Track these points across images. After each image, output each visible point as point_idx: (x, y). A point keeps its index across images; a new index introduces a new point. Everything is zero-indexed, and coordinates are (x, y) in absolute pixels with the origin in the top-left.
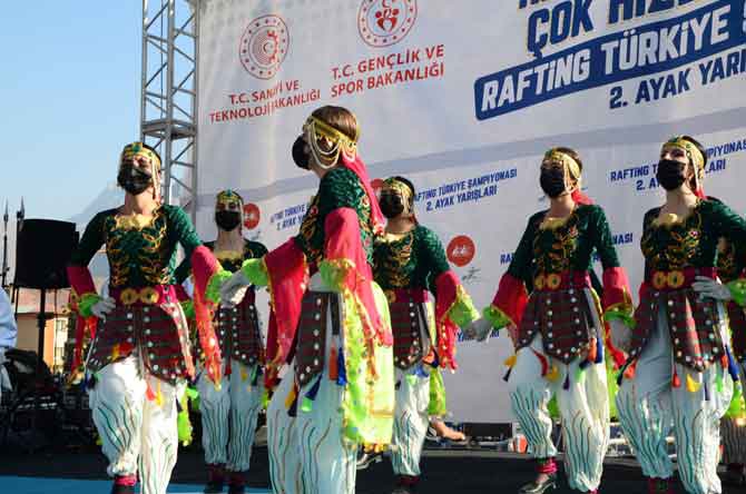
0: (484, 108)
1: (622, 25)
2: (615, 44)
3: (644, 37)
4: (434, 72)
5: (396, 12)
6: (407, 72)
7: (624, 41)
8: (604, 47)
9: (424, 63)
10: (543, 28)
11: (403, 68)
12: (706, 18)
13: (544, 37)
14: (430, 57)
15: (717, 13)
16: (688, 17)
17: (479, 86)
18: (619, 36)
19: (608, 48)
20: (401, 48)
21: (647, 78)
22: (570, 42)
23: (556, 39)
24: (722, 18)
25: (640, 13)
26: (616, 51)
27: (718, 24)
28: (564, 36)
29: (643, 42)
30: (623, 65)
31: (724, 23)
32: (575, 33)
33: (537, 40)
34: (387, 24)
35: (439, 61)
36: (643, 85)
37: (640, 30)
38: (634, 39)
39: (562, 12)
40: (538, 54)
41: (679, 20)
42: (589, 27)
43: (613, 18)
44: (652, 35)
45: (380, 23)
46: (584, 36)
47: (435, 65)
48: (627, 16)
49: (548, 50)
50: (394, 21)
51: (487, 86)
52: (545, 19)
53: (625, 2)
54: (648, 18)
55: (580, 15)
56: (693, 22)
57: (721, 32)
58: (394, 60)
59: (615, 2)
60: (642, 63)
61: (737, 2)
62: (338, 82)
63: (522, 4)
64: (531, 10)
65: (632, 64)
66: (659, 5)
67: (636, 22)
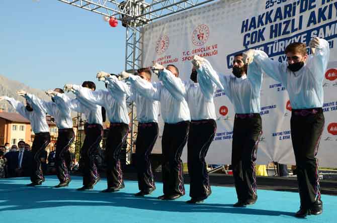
0: (230, 65)
1: (274, 39)
2: (272, 45)
3: (280, 43)
4: (215, 53)
5: (203, 34)
6: (207, 54)
7: (274, 44)
8: (268, 46)
9: (211, 51)
10: (248, 39)
11: (205, 52)
12: (299, 37)
13: (248, 42)
14: (213, 48)
15: (303, 36)
16: (294, 36)
17: (228, 58)
18: (273, 43)
20: (205, 46)
21: (281, 55)
22: (257, 44)
23: (252, 43)
24: (304, 37)
25: (279, 35)
26: (272, 47)
27: (303, 39)
28: (255, 42)
30: (274, 52)
31: (305, 39)
32: (259, 41)
33: (246, 43)
34: (201, 38)
35: (216, 49)
36: (280, 58)
37: (279, 41)
38: (277, 43)
39: (254, 34)
40: (246, 47)
41: (291, 38)
42: (263, 39)
43: (271, 37)
44: (283, 42)
45: (199, 38)
46: (261, 42)
47: (215, 51)
48: (276, 36)
49: (249, 46)
50: (203, 37)
51: (231, 57)
52: (249, 36)
53: (275, 31)
54: (282, 37)
55: (260, 35)
56: (295, 38)
57: (304, 41)
58: (203, 50)
59: (272, 31)
60: (280, 51)
61: (309, 32)
62: (185, 56)
63: (242, 31)
64: (245, 33)
65: (277, 51)
66: (285, 33)
67: (278, 38)
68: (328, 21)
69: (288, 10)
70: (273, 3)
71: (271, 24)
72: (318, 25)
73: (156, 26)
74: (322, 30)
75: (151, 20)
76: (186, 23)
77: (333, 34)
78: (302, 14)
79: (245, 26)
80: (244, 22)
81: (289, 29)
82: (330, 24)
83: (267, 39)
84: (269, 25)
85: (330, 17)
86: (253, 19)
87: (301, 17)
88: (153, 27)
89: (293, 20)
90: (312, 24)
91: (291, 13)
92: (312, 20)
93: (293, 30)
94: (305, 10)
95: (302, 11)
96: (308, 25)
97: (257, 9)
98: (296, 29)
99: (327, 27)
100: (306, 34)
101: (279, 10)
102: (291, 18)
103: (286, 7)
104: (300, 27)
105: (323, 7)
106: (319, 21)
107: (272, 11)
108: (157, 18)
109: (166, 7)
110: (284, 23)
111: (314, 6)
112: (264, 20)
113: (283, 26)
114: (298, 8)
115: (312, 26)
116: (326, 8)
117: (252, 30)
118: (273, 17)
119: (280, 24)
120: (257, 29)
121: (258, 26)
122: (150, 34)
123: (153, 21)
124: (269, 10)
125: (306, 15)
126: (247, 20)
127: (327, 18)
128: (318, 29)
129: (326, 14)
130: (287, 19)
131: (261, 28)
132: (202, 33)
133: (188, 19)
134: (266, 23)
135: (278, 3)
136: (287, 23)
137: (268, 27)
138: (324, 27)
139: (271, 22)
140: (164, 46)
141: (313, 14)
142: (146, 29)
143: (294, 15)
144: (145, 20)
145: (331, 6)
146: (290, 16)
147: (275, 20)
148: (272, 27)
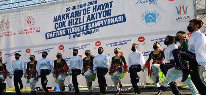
0: (47, 38)
3: (74, 28)
4: (38, 31)
5: (31, 21)
8: (68, 29)
10: (57, 26)
11: (32, 30)
12: (83, 26)
13: (57, 27)
14: (37, 29)
16: (81, 26)
17: (46, 34)
18: (70, 28)
20: (32, 27)
23: (59, 28)
24: (85, 26)
25: (73, 25)
26: (70, 30)
27: (85, 27)
28: (61, 27)
30: (71, 32)
31: (86, 27)
32: (63, 27)
36: (74, 35)
37: (73, 27)
38: (72, 29)
39: (60, 24)
40: (56, 30)
42: (65, 26)
43: (69, 25)
44: (75, 28)
45: (28, 23)
46: (64, 28)
48: (71, 25)
49: (58, 29)
50: (30, 23)
51: (48, 34)
52: (58, 24)
53: (71, 23)
54: (74, 26)
55: (64, 24)
57: (85, 28)
58: (31, 29)
59: (69, 23)
60: (74, 32)
61: (87, 24)
62: (20, 32)
63: (54, 22)
64: (55, 23)
66: (76, 24)
67: (73, 26)
68: (96, 20)
69: (77, 13)
70: (70, 9)
71: (69, 19)
74: (93, 23)
76: (20, 14)
77: (98, 26)
78: (84, 16)
79: (55, 19)
80: (55, 17)
81: (78, 22)
82: (97, 21)
83: (67, 26)
84: (68, 19)
85: (96, 18)
86: (60, 16)
90: (89, 21)
91: (79, 15)
92: (89, 18)
93: (80, 23)
95: (84, 14)
96: (87, 21)
97: (61, 12)
98: (82, 23)
99: (96, 23)
100: (86, 25)
101: (73, 13)
102: (79, 17)
105: (93, 13)
106: (92, 20)
107: (69, 13)
109: (6, 5)
110: (75, 19)
111: (90, 13)
112: (65, 17)
113: (75, 21)
114: (82, 13)
115: (89, 22)
116: (94, 14)
117: (59, 21)
118: (70, 16)
119: (74, 20)
120: (62, 21)
121: (62, 20)
124: (68, 12)
125: (86, 16)
126: (56, 16)
128: (91, 23)
129: (95, 17)
130: (77, 17)
131: (64, 21)
132: (30, 20)
134: (67, 19)
135: (72, 10)
136: (77, 19)
137: (67, 21)
138: (94, 22)
139: (69, 18)
140: (6, 26)
141: (89, 16)
143: (80, 16)
145: (97, 13)
146: (78, 16)
147: (71, 18)
148: (69, 20)
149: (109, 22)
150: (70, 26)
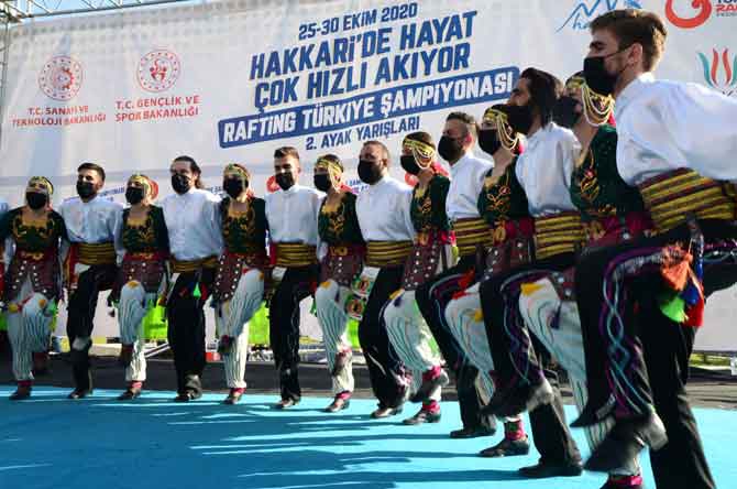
0: (225, 141)
2: (311, 111)
3: (327, 109)
4: (192, 112)
5: (165, 70)
6: (173, 111)
7: (316, 110)
8: (304, 112)
9: (184, 106)
10: (265, 95)
11: (170, 108)
12: (361, 101)
13: (266, 100)
14: (188, 102)
15: (368, 100)
16: (352, 99)
17: (221, 125)
18: (313, 107)
19: (307, 113)
20: (168, 94)
21: (328, 133)
22: (282, 106)
23: (274, 103)
24: (370, 103)
25: (325, 94)
26: (311, 115)
27: (367, 107)
28: (278, 102)
29: (326, 113)
30: (315, 124)
31: (371, 106)
32: (286, 101)
33: (261, 101)
34: (158, 77)
35: (195, 106)
36: (326, 137)
37: (325, 104)
38: (321, 110)
39: (278, 86)
40: (262, 110)
41: (347, 101)
42: (295, 99)
43: (310, 96)
44: (331, 108)
45: (153, 75)
46: (291, 104)
47: (192, 108)
48: (318, 95)
49: (268, 109)
50: (163, 75)
51: (227, 126)
52: (266, 89)
53: (316, 85)
54: (329, 98)
55: (289, 90)
56: (354, 102)
57: (369, 111)
58: (163, 102)
59: (311, 85)
60: (325, 124)
61: (378, 95)
62: (121, 111)
63: (252, 77)
64: (257, 81)
65: (319, 125)
66: (335, 91)
67: (323, 99)
68: (410, 81)
69: (341, 47)
70: (314, 31)
71: (311, 71)
72: (393, 84)
73: (44, 31)
74: (400, 93)
75: (30, 16)
76: (122, 38)
77: (419, 105)
78: (367, 59)
79: (257, 66)
80: (255, 58)
81: (343, 84)
82: (414, 87)
83: (302, 100)
84: (306, 73)
85: (414, 74)
86: (274, 55)
87: (364, 66)
88: (35, 32)
89: (350, 69)
90: (383, 81)
91: (347, 55)
92: (383, 73)
93: (350, 88)
94: (371, 53)
95: (365, 54)
96: (377, 83)
97: (280, 36)
98: (356, 87)
99: (410, 91)
100: (372, 99)
101: (324, 46)
102: (347, 65)
103: (337, 42)
104: (363, 85)
105: (402, 55)
106: (396, 78)
107: (312, 47)
108: (48, 14)
110: (334, 72)
111: (388, 49)
112: (296, 60)
113: (332, 78)
114: (358, 47)
115: (383, 85)
116: (406, 57)
117: (273, 78)
118: (313, 57)
119: (327, 73)
120: (283, 78)
121: (285, 72)
122: (26, 45)
123: (36, 19)
124: (307, 42)
125: (374, 62)
126: (263, 56)
127: (409, 75)
128: (393, 91)
129: (408, 67)
130: (340, 65)
131: (291, 75)
132: (162, 66)
133: (126, 30)
134: (301, 68)
135: (323, 33)
136: (340, 72)
137: (304, 75)
138: (404, 89)
139: (310, 67)
141: (384, 63)
142: (16, 35)
143: (351, 58)
144: (14, 14)
145: (415, 56)
146: (344, 60)
147: (317, 65)
148: (311, 76)
149: (460, 93)
150: (314, 101)
